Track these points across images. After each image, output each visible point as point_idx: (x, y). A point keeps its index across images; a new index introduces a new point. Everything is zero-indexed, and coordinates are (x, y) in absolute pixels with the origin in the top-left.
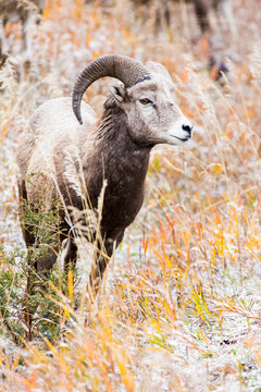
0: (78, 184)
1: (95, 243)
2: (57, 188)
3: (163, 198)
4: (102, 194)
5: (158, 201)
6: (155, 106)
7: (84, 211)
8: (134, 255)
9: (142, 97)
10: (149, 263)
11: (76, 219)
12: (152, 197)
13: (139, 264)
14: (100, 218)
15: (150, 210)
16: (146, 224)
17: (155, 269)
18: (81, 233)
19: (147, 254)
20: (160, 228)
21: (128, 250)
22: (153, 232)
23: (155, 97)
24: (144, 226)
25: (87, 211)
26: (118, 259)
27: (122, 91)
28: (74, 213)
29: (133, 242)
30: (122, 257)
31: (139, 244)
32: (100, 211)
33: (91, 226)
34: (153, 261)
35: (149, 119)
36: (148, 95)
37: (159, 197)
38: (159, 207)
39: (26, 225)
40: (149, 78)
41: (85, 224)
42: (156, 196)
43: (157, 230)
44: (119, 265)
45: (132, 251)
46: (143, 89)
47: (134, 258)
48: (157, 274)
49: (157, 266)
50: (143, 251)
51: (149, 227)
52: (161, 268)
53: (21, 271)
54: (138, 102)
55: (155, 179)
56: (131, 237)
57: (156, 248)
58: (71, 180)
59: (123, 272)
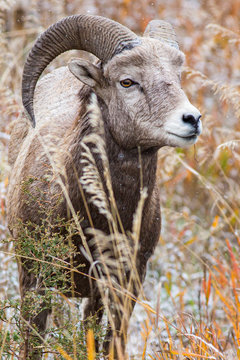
0: (101, 195)
1: (129, 285)
2: (69, 201)
3: (234, 215)
4: (139, 211)
5: (227, 220)
6: (142, 90)
7: (112, 237)
8: (189, 303)
9: (123, 78)
10: (213, 317)
11: (100, 249)
12: (218, 213)
13: (198, 318)
14: (137, 247)
15: (214, 234)
16: (208, 256)
17: (222, 325)
18: (107, 270)
19: (210, 303)
20: (229, 262)
21: (181, 296)
22: (219, 267)
23: (142, 75)
24: (205, 260)
25: (117, 236)
26: (165, 310)
27: (93, 71)
28: (96, 240)
29: (188, 284)
30: (170, 309)
31: (197, 287)
32: (135, 236)
33: (122, 259)
34: (219, 313)
35: (135, 110)
36: (130, 73)
37: (228, 214)
38: (227, 229)
39: (23, 260)
40: (130, 47)
41: (113, 257)
42: (223, 212)
43: (225, 266)
44: (166, 320)
45: (186, 298)
46: (121, 64)
47: (190, 309)
48: (226, 333)
49: (226, 320)
50: (203, 297)
51: (213, 261)
52: (232, 324)
53: (15, 330)
54: (118, 85)
55: (221, 185)
56: (185, 276)
57: (224, 294)
58: (91, 189)
59: (173, 331)
